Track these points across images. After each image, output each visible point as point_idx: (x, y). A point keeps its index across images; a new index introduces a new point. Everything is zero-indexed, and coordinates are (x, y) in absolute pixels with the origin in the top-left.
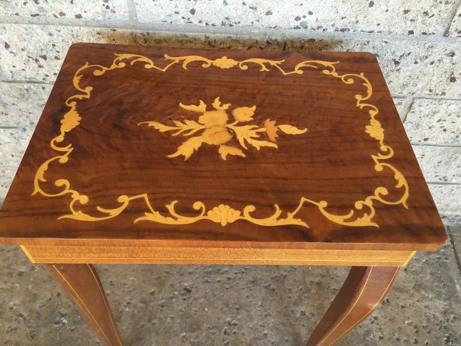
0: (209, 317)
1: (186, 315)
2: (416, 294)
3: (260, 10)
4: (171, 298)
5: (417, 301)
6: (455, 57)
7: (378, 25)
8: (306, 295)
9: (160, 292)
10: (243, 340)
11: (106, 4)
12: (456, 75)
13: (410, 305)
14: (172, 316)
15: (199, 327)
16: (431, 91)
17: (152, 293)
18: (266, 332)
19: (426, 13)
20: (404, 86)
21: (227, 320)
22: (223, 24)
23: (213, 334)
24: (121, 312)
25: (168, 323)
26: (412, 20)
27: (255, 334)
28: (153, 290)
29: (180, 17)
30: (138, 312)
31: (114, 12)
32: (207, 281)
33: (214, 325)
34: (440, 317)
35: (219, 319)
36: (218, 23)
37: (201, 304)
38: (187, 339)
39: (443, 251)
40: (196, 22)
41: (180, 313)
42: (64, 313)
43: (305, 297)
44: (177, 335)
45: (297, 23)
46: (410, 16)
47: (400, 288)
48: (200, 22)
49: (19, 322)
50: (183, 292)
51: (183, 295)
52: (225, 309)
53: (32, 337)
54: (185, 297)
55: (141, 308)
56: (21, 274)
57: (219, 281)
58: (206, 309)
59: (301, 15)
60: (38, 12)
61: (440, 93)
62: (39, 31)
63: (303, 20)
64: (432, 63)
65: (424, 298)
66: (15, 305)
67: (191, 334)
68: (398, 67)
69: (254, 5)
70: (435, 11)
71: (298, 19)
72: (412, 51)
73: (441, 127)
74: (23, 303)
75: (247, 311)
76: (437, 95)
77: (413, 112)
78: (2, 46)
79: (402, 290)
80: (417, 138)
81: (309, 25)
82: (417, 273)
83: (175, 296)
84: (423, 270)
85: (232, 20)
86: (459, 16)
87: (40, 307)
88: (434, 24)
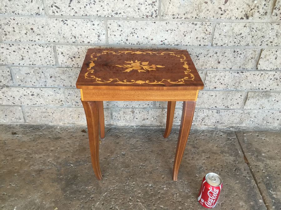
0: (133, 163)
1: (123, 163)
2: (221, 154)
3: (149, 38)
5: (222, 157)
6: (218, 54)
7: (189, 43)
9: (112, 155)
10: (148, 170)
11: (99, 38)
12: (220, 61)
13: (219, 158)
14: (117, 163)
15: (129, 167)
16: (212, 67)
18: (157, 168)
19: (203, 38)
20: (202, 66)
21: (141, 164)
22: (137, 44)
23: (135, 169)
25: (116, 165)
26: (199, 41)
27: (153, 168)
28: (109, 155)
29: (123, 42)
30: (103, 162)
31: (101, 41)
32: (132, 152)
33: (135, 166)
34: (232, 163)
35: (137, 164)
36: (135, 43)
37: (129, 159)
38: (124, 170)
39: (233, 140)
40: (128, 43)
41: (121, 162)
42: (71, 163)
44: (120, 169)
46: (199, 39)
47: (214, 153)
48: (129, 43)
49: (52, 166)
51: (122, 156)
52: (140, 161)
53: (58, 171)
54: (122, 157)
55: (104, 160)
56: (52, 150)
57: (137, 151)
58: (132, 161)
59: (163, 40)
60: (75, 41)
62: (75, 48)
63: (163, 42)
64: (210, 57)
65: (225, 156)
66: (50, 160)
67: (125, 169)
68: (199, 58)
69: (147, 37)
70: (206, 37)
71: (162, 41)
72: (202, 52)
73: (220, 82)
74: (54, 160)
75: (149, 161)
76: (215, 68)
77: (208, 76)
78: (60, 53)
79: (215, 153)
80: (212, 88)
81: (166, 43)
82: (221, 147)
83: (118, 156)
84: (224, 146)
85: (140, 43)
86: (215, 39)
87: (61, 161)
88: (207, 42)
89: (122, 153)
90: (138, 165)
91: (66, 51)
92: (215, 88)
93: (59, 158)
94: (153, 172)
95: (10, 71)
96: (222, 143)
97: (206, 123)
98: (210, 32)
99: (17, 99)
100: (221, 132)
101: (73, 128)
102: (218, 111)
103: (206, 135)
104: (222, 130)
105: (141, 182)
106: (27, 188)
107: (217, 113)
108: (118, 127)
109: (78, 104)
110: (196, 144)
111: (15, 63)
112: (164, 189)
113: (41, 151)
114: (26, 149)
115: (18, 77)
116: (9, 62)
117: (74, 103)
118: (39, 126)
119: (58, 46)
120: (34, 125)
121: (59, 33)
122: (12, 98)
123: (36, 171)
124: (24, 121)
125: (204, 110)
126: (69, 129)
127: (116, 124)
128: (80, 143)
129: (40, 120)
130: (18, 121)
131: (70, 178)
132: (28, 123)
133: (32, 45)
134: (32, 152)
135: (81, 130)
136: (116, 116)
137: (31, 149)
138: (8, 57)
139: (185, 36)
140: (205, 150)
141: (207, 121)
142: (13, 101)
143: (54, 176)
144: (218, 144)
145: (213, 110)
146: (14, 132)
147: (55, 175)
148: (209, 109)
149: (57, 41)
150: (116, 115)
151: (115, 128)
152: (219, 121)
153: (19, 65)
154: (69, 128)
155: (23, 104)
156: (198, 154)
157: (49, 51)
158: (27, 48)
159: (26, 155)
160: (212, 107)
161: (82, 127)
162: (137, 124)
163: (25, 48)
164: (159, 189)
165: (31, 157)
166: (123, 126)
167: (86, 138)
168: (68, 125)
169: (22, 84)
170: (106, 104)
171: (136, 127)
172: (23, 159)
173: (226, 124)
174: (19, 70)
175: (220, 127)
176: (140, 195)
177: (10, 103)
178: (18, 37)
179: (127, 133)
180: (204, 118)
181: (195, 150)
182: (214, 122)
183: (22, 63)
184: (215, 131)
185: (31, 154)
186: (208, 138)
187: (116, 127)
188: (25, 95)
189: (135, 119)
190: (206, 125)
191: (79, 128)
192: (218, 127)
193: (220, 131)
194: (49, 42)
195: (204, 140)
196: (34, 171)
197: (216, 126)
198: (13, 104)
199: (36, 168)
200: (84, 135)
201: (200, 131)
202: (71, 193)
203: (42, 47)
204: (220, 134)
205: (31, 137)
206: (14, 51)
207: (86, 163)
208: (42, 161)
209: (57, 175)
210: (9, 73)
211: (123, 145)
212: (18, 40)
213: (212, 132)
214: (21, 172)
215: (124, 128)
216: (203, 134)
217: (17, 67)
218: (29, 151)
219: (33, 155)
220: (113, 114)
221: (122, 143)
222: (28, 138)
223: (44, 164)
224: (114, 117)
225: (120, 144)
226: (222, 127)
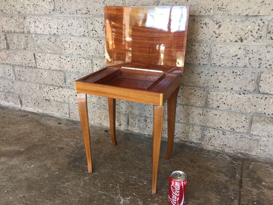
1: (122, 157)
2: (216, 173)
4: (120, 153)
5: (216, 175)
6: (218, 74)
9: (117, 150)
12: (220, 80)
13: (211, 175)
14: (118, 157)
15: (125, 161)
16: (214, 86)
19: (202, 58)
20: (204, 83)
23: (129, 163)
24: (102, 152)
25: (116, 158)
26: (199, 60)
28: (115, 150)
30: (107, 153)
32: (134, 152)
33: (131, 162)
34: (223, 181)
37: (129, 156)
38: (120, 162)
39: (236, 164)
43: (168, 163)
44: (117, 161)
49: (71, 147)
52: (137, 159)
53: (73, 151)
54: (124, 154)
55: (109, 153)
56: (77, 138)
58: (130, 158)
64: (211, 76)
67: (122, 162)
68: (200, 76)
70: (204, 57)
72: (203, 71)
73: (222, 102)
74: (75, 144)
75: (144, 161)
76: (216, 87)
77: (209, 94)
78: (95, 64)
79: (210, 170)
80: (215, 106)
82: (220, 168)
84: (224, 168)
87: (79, 146)
88: (206, 61)
89: (126, 151)
90: (134, 162)
91: (99, 63)
92: (218, 107)
93: (78, 144)
94: (142, 170)
95: (64, 76)
96: (222, 165)
97: (213, 144)
98: (207, 53)
99: (67, 97)
100: (228, 155)
101: (100, 128)
102: (224, 133)
103: (210, 155)
104: (229, 154)
105: (129, 173)
106: (48, 156)
109: (105, 107)
110: (195, 159)
111: (68, 70)
112: (144, 183)
113: (70, 137)
114: (61, 134)
115: (69, 81)
116: (65, 69)
117: (103, 106)
119: (95, 59)
120: (74, 121)
121: (96, 50)
122: (64, 97)
124: (69, 117)
125: (210, 129)
126: (96, 128)
127: (132, 130)
128: (99, 138)
130: (65, 115)
131: (78, 157)
132: (71, 118)
133: (79, 58)
135: (104, 130)
136: (132, 123)
137: (65, 135)
138: (65, 65)
140: (202, 166)
141: (213, 142)
142: (64, 99)
143: (69, 154)
144: (218, 165)
145: (219, 131)
146: (60, 122)
148: (214, 129)
149: (94, 55)
150: (132, 121)
151: (131, 134)
152: (227, 144)
153: (70, 72)
155: (70, 102)
157: (89, 63)
158: (76, 59)
159: (59, 137)
160: (217, 127)
161: (106, 128)
162: (149, 133)
163: (75, 60)
164: (140, 182)
165: (61, 139)
166: (137, 133)
167: (105, 136)
168: (97, 125)
169: (70, 86)
170: (125, 111)
171: (148, 135)
172: (56, 139)
173: (234, 148)
174: (70, 75)
175: (227, 150)
176: (121, 181)
177: (62, 101)
178: (71, 51)
179: (138, 139)
180: (211, 138)
181: (191, 164)
182: (222, 144)
184: (221, 153)
185: (62, 137)
186: (211, 158)
187: (132, 133)
188: (71, 95)
189: (147, 128)
190: (212, 146)
191: (104, 128)
192: (226, 151)
193: (227, 154)
194: (89, 56)
195: (205, 158)
196: (58, 148)
197: (223, 148)
198: (64, 101)
199: (61, 146)
200: (104, 134)
201: (206, 151)
202: (73, 166)
203: (84, 59)
205: (68, 128)
206: (69, 62)
208: (66, 143)
209: (71, 153)
210: (64, 78)
212: (71, 53)
213: (217, 153)
214: (50, 146)
215: (138, 135)
216: (207, 154)
217: (69, 73)
218: (62, 136)
219: (64, 138)
220: (130, 120)
221: (130, 145)
222: (66, 128)
223: (67, 145)
224: (130, 123)
225: (128, 145)
226: (230, 151)
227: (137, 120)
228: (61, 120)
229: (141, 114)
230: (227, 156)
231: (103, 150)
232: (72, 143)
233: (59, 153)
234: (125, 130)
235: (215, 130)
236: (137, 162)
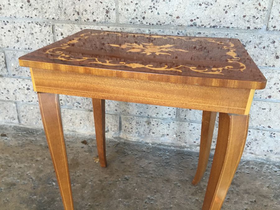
0: (137, 193)
1: (123, 190)
2: (275, 200)
3: (174, 16)
4: (116, 181)
5: (276, 204)
6: (275, 43)
7: (231, 24)
8: (200, 191)
9: (111, 177)
10: (156, 207)
11: (107, 14)
12: (278, 54)
13: (270, 205)
14: (115, 190)
15: (130, 197)
16: (266, 64)
17: (106, 178)
18: (172, 206)
19: (254, 17)
21: (148, 197)
22: (157, 24)
23: (138, 202)
24: (86, 184)
25: (112, 193)
26: (248, 21)
27: (164, 206)
28: (107, 176)
29: (138, 20)
30: (96, 185)
31: (110, 19)
32: (139, 176)
33: (139, 198)
35: (143, 195)
36: (155, 23)
37: (133, 186)
38: (122, 202)
40: (145, 23)
41: (120, 189)
42: (55, 180)
43: (199, 192)
44: (116, 199)
45: (192, 23)
46: (247, 18)
47: (263, 196)
48: (147, 23)
49: (29, 181)
50: (124, 180)
51: (123, 181)
52: (148, 191)
53: (34, 189)
54: (124, 182)
55: (98, 183)
56: (37, 161)
57: (146, 177)
58: (136, 189)
59: (193, 19)
60: (78, 19)
61: (272, 66)
62: (77, 27)
63: (194, 21)
64: (264, 48)
66: (30, 173)
67: (124, 200)
69: (171, 14)
70: (259, 16)
71: (192, 21)
72: (251, 40)
73: (277, 89)
74: (34, 173)
75: (161, 194)
76: (270, 66)
78: (60, 34)
79: (265, 197)
80: (264, 96)
81: (197, 24)
82: (276, 189)
83: (119, 181)
85: (161, 22)
86: (272, 18)
87: (43, 176)
88: (260, 23)
89: (126, 176)
90: (143, 197)
91: (66, 31)
92: (270, 97)
93: (41, 171)
95: (4, 57)
96: (276, 183)
97: (253, 150)
98: (265, 8)
99: (11, 92)
100: (276, 166)
101: (73, 137)
102: (272, 134)
103: (252, 168)
104: (278, 164)
107: (271, 136)
108: (128, 142)
109: (80, 106)
111: (9, 46)
113: (24, 159)
114: (8, 155)
115: (13, 65)
116: (4, 44)
117: (76, 104)
118: (35, 131)
119: (58, 24)
120: (28, 128)
121: (59, 7)
122: (5, 92)
123: (7, 184)
124: (18, 123)
125: (251, 130)
126: (67, 138)
127: (127, 138)
128: (75, 156)
129: (36, 123)
130: (12, 121)
131: (45, 201)
132: (23, 125)
133: (29, 23)
134: (14, 159)
135: (81, 140)
136: (126, 127)
137: (14, 156)
138: (3, 38)
139: (226, 12)
140: (249, 189)
141: (254, 148)
142: (7, 96)
143: (25, 195)
144: (271, 184)
145: (265, 132)
146: (5, 133)
147: (28, 194)
148: (258, 129)
149: (56, 18)
150: (127, 125)
151: (125, 143)
152: (273, 149)
153: (13, 49)
154: (68, 136)
155: (17, 100)
156: (238, 195)
157: (48, 31)
158: (23, 26)
159: (5, 162)
160: (264, 127)
161: (83, 137)
162: (153, 141)
163: (20, 27)
165: (9, 165)
166: (135, 142)
167: (85, 151)
169: (16, 73)
170: (115, 109)
171: (152, 144)
174: (14, 55)
177: (4, 98)
178: (12, 12)
179: (139, 151)
180: (250, 143)
181: (233, 188)
182: (266, 150)
183: (17, 45)
184: (266, 164)
185: (11, 162)
186: (255, 173)
187: (126, 141)
188: (20, 89)
189: (151, 133)
190: (252, 154)
191: (80, 138)
192: (272, 159)
193: (274, 164)
194: (48, 19)
195: (248, 175)
196: (5, 184)
197: (267, 156)
198: (7, 99)
199: (9, 180)
200: (82, 148)
201: (244, 162)
203: (39, 26)
204: (274, 169)
205: (20, 142)
206: (9, 31)
207: (73, 184)
208: (19, 173)
209: (31, 194)
210: (3, 59)
211: (129, 166)
212: (12, 16)
213: (261, 165)
215: (136, 145)
216: (247, 167)
217: (12, 52)
218: (10, 158)
219: (13, 163)
220: (123, 123)
221: (129, 163)
222: (16, 143)
223: (21, 176)
224: (123, 128)
225: (125, 164)
226: (278, 159)
227: (134, 123)
228: (6, 129)
229: (142, 113)
230: (276, 168)
231: (87, 180)
232: (29, 172)
233: (8, 195)
234: (115, 138)
235: (258, 131)
236: (149, 196)
